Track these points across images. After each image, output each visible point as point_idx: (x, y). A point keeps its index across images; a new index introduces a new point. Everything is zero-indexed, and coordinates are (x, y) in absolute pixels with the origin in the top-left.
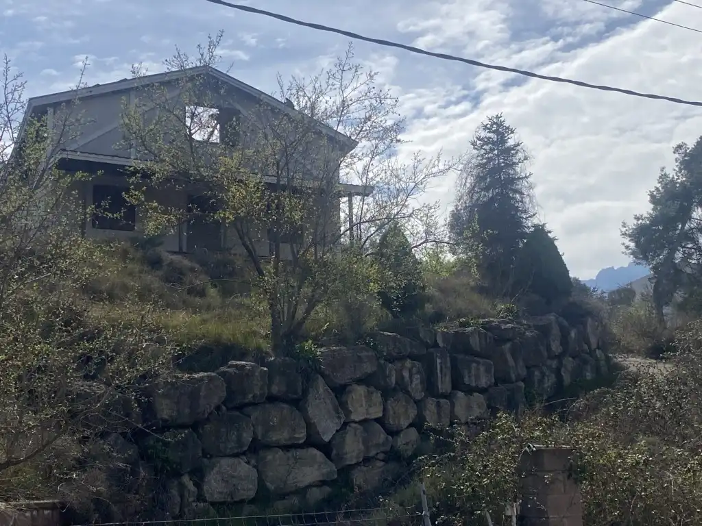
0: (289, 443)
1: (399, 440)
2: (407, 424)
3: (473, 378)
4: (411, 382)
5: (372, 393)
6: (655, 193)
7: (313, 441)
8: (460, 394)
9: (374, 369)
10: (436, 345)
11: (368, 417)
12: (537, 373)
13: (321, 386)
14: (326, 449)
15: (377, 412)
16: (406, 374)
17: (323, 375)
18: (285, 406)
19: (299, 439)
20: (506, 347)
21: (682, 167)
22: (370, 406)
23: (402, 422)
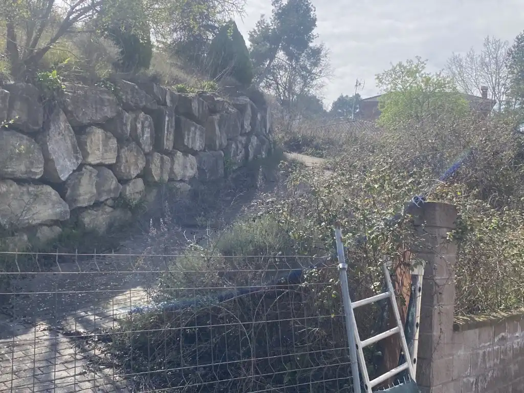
0: (25, 176)
1: (128, 188)
2: (135, 174)
3: (190, 140)
4: (143, 135)
5: (110, 138)
6: (253, 34)
7: (49, 179)
8: (179, 154)
9: (114, 114)
10: (165, 104)
11: (103, 161)
12: (233, 146)
13: (62, 123)
14: (60, 187)
15: (111, 159)
16: (139, 126)
17: (66, 112)
18: (25, 137)
19: (36, 174)
20: (217, 117)
21: (276, 17)
22: (106, 151)
23: (132, 172)
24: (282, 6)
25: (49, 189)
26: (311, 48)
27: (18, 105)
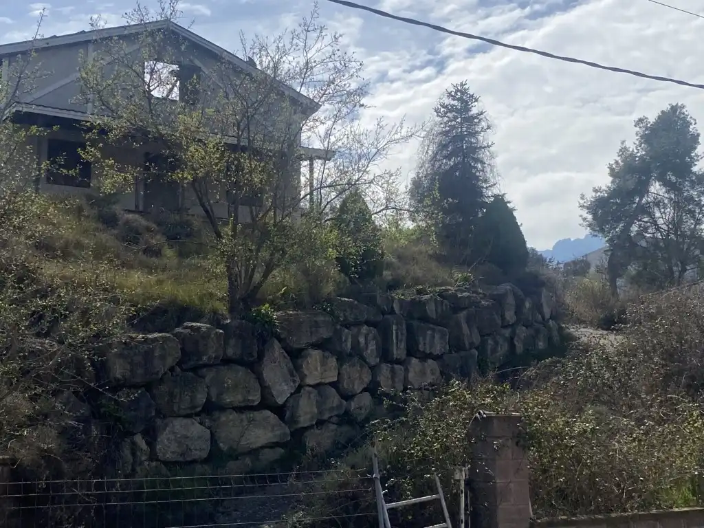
0: (243, 405)
1: (353, 404)
2: (361, 389)
3: (427, 345)
4: (367, 348)
5: (327, 358)
6: (614, 166)
7: (266, 403)
8: (414, 361)
9: (331, 334)
10: (392, 312)
11: (323, 381)
12: (490, 342)
13: (277, 350)
14: (279, 411)
15: (332, 377)
16: (362, 340)
17: (280, 340)
18: (239, 367)
19: (253, 401)
20: (462, 315)
21: (643, 141)
22: (325, 371)
23: (356, 387)
24: (649, 125)
25: (268, 413)
26: (694, 174)
27: (232, 342)
